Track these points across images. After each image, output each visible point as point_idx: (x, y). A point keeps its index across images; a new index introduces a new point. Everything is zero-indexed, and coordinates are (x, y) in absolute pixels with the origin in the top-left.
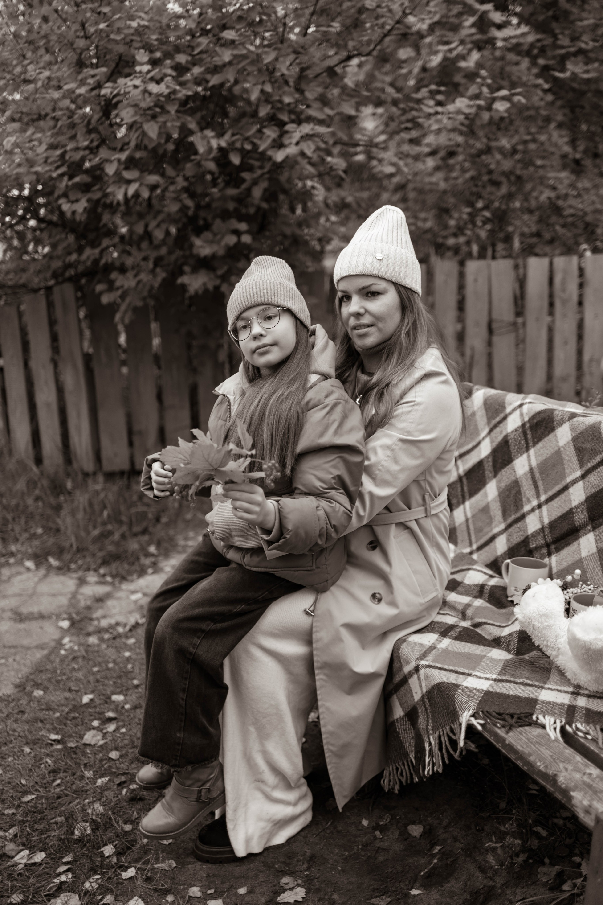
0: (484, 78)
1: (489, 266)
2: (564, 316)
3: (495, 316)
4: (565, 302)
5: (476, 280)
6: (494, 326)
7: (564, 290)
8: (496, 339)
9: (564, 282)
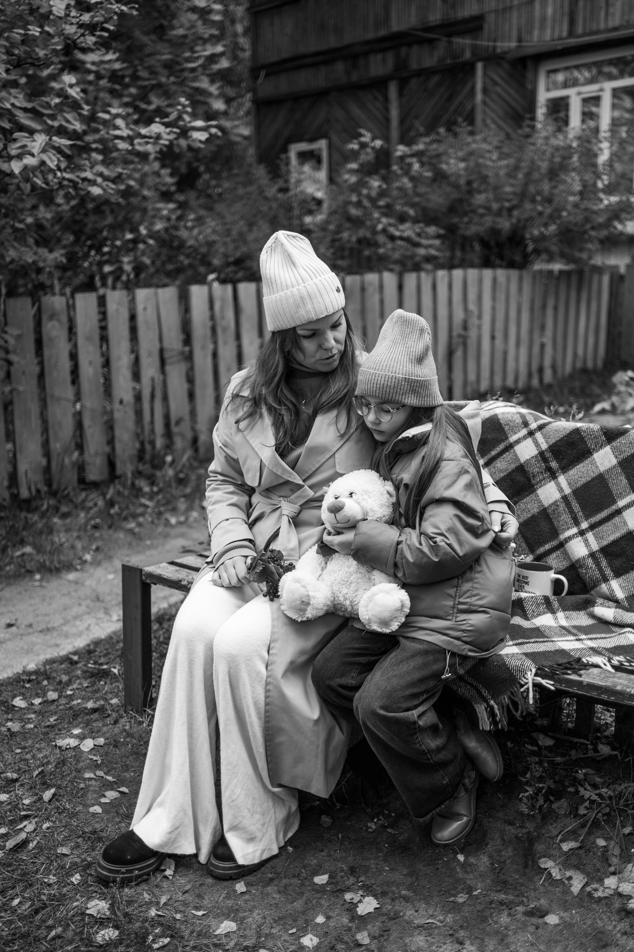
0: (184, 106)
1: (156, 294)
2: (225, 343)
3: (166, 344)
4: (225, 329)
5: (145, 309)
6: (167, 355)
7: (223, 318)
8: (168, 368)
9: (222, 310)
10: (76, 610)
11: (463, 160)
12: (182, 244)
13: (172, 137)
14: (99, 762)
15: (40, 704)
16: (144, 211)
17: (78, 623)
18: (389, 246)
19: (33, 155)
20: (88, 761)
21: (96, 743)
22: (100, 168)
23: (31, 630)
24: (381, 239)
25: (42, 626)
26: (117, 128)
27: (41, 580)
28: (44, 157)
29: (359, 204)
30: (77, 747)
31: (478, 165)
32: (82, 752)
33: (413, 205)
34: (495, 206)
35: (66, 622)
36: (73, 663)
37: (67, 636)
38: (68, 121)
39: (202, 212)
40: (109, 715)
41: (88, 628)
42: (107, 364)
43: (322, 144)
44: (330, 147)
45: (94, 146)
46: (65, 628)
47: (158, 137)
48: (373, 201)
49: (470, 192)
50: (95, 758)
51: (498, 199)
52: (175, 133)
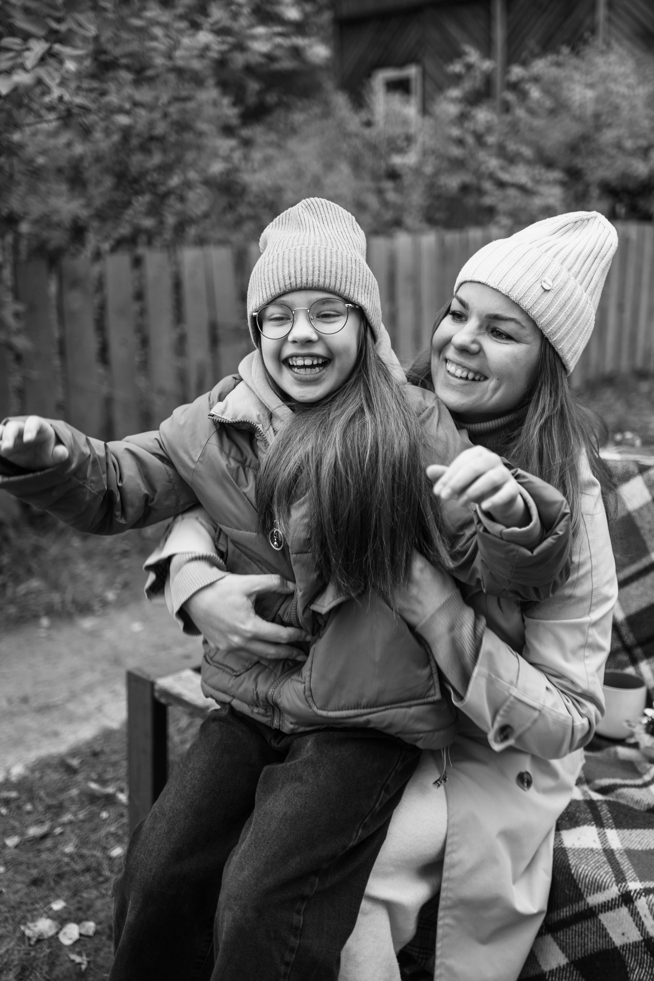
6: (219, 331)
10: (87, 678)
11: (591, 86)
12: (244, 190)
13: (225, 47)
14: (84, 967)
15: (17, 847)
16: (199, 148)
17: (88, 698)
18: (498, 193)
19: (25, 70)
20: (68, 965)
21: (83, 932)
22: (128, 90)
23: (24, 707)
24: (488, 185)
25: (41, 701)
26: (154, 38)
27: (49, 628)
28: (42, 72)
29: (460, 142)
30: (55, 938)
31: (609, 92)
32: (61, 946)
33: (529, 143)
34: (629, 144)
35: (73, 696)
36: (71, 771)
37: (70, 719)
38: (80, 25)
39: (271, 151)
40: (107, 880)
41: (99, 709)
42: (145, 342)
43: (412, 71)
44: (424, 74)
45: (124, 61)
46: (71, 707)
47: (207, 48)
48: (479, 138)
49: (598, 128)
50: (78, 959)
51: (634, 136)
52: (228, 43)
